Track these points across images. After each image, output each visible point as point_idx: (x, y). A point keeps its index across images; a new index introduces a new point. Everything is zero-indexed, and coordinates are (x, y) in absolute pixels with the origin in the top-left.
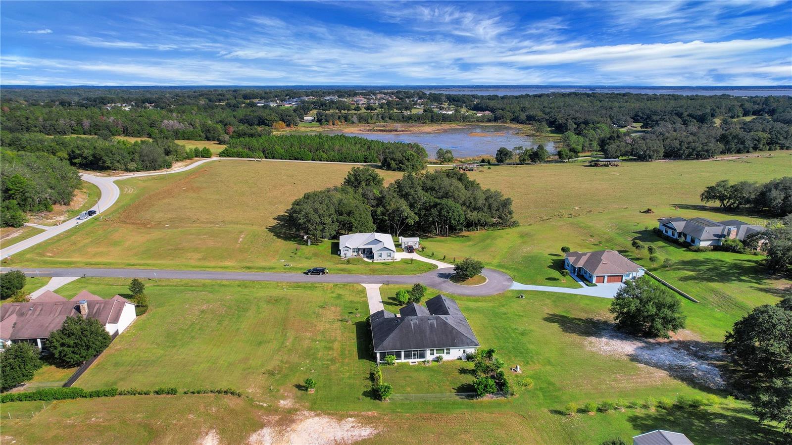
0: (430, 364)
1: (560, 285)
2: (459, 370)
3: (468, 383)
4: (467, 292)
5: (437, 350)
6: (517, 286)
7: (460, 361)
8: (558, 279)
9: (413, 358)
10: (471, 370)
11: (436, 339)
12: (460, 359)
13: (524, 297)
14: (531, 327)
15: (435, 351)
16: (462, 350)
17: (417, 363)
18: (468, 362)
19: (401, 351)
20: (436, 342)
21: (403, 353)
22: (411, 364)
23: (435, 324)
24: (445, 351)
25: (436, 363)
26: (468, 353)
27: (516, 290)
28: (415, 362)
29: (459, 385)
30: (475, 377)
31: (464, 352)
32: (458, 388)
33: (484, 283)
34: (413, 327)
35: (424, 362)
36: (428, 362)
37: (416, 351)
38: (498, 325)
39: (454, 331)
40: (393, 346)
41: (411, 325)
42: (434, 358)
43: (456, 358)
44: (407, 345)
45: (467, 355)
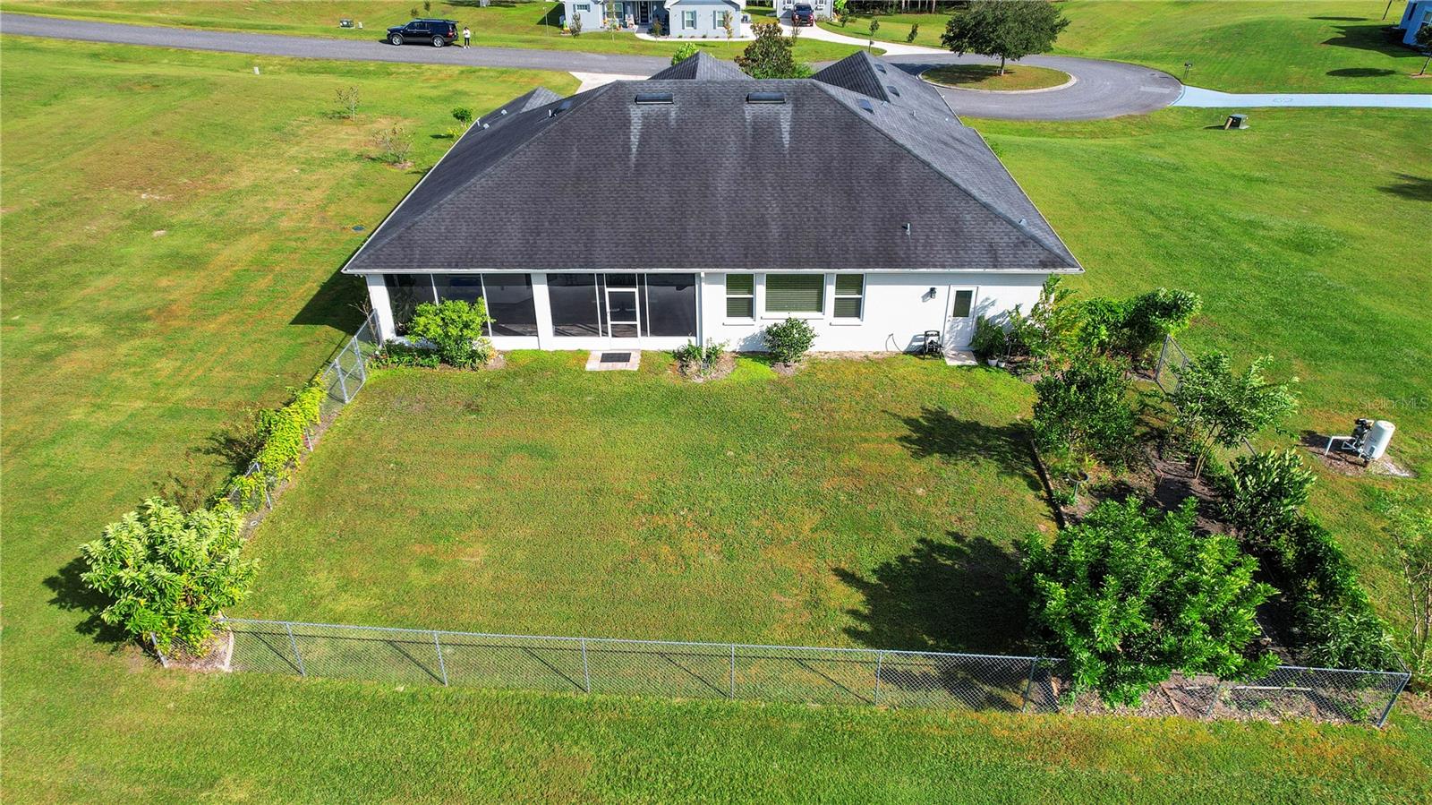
0: (724, 375)
1: (1401, 87)
3: (971, 536)
4: (993, 107)
5: (773, 282)
6: (1196, 97)
7: (928, 362)
8: (1392, 72)
9: (617, 333)
10: (999, 432)
11: (774, 209)
12: (928, 350)
13: (1243, 127)
15: (761, 291)
16: (946, 295)
17: (634, 365)
18: (980, 373)
19: (528, 280)
20: (775, 230)
21: (541, 295)
22: (594, 365)
23: (786, 127)
24: (831, 292)
25: (763, 371)
26: (989, 314)
27: (1198, 109)
28: (625, 357)
29: (897, 543)
30: (1034, 486)
31: (963, 300)
33: (1062, 87)
34: (635, 139)
35: (682, 357)
36: (713, 356)
37: (628, 280)
38: (1153, 202)
40: (474, 240)
41: (625, 123)
42: (753, 337)
43: (903, 348)
44: (577, 243)
45: (984, 327)
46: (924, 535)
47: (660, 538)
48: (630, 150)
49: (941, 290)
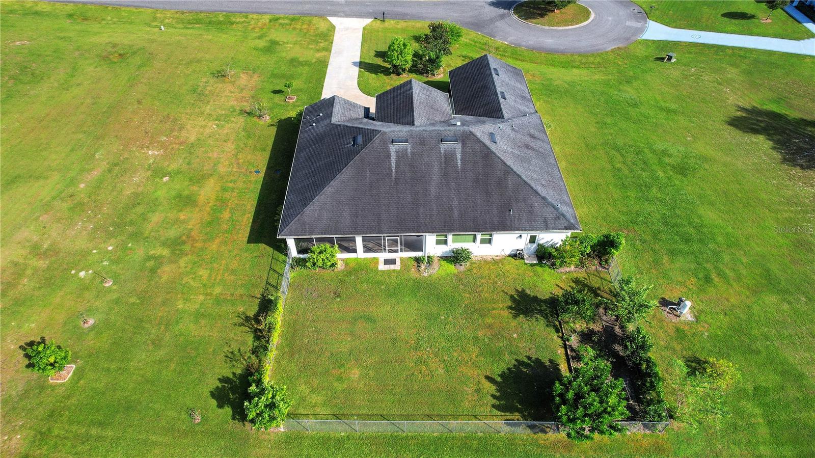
0: (436, 271)
1: (755, 30)
2: (512, 297)
3: (534, 357)
4: (549, 42)
5: (455, 233)
6: (656, 31)
7: (518, 262)
8: (752, 17)
9: (391, 251)
10: (545, 301)
11: (455, 202)
12: (517, 256)
13: (673, 60)
14: (701, 147)
15: (451, 235)
16: (526, 236)
17: (397, 267)
18: (539, 269)
19: (354, 238)
20: (456, 213)
21: (359, 240)
22: (382, 267)
23: (459, 156)
24: (480, 236)
25: (451, 268)
26: (541, 242)
27: (654, 42)
28: (393, 261)
29: (507, 362)
30: (557, 331)
31: (533, 240)
32: (502, 375)
33: (586, 23)
34: (393, 165)
35: (418, 260)
36: (430, 260)
37: (398, 236)
38: (620, 142)
39: (510, 182)
40: (330, 220)
41: (388, 156)
42: (446, 252)
43: (508, 253)
44: (374, 221)
45: (540, 246)
46: (517, 358)
47: (421, 362)
48: (392, 170)
49: (524, 236)
